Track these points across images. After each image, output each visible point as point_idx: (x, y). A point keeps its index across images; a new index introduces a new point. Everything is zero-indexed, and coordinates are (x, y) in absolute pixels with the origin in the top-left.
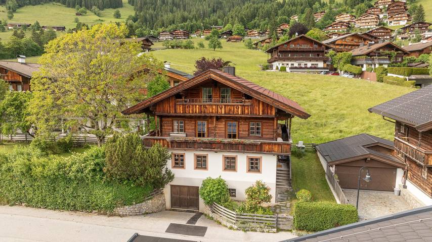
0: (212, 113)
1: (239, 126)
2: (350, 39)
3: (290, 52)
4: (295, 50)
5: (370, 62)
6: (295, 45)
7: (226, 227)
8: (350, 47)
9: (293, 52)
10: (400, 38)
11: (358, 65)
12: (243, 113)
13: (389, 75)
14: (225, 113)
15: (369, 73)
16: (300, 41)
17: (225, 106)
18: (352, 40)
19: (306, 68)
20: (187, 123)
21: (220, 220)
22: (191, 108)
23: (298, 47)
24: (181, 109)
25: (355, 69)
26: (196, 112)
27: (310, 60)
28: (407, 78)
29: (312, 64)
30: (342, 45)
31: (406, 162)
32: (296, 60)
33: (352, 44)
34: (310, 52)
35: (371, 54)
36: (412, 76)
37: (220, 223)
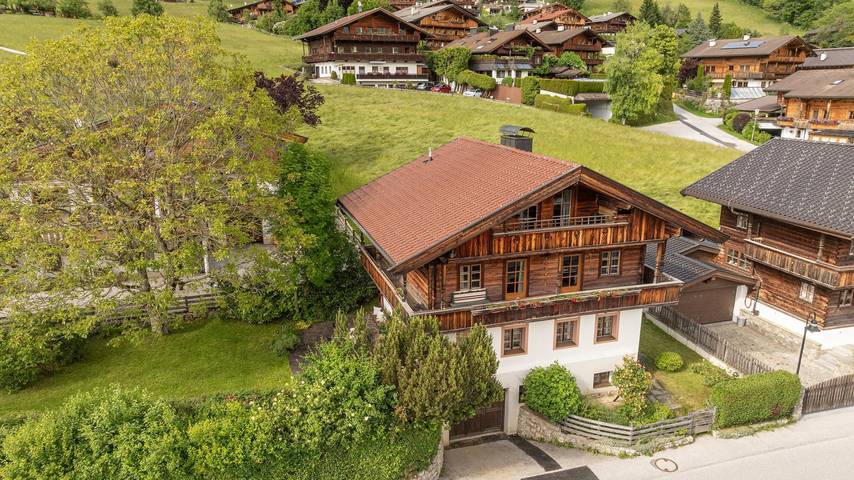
0: (561, 246)
1: (583, 262)
2: (443, 15)
3: (356, 42)
4: (367, 38)
5: (502, 67)
6: (364, 27)
7: (612, 455)
8: (443, 31)
9: (363, 43)
10: (488, 10)
11: (481, 72)
12: (614, 240)
13: (543, 92)
14: (585, 245)
15: (507, 87)
16: (374, 22)
17: (585, 230)
18: (446, 19)
19: (388, 76)
20: (488, 268)
21: (594, 445)
22: (521, 242)
23: (371, 33)
24: (502, 247)
25: (482, 80)
26: (530, 249)
27: (394, 59)
28: (572, 98)
29: (398, 68)
30: (430, 27)
31: (753, 274)
32: (369, 59)
33: (447, 25)
34: (393, 43)
35: (499, 51)
36: (579, 95)
37: (597, 452)
